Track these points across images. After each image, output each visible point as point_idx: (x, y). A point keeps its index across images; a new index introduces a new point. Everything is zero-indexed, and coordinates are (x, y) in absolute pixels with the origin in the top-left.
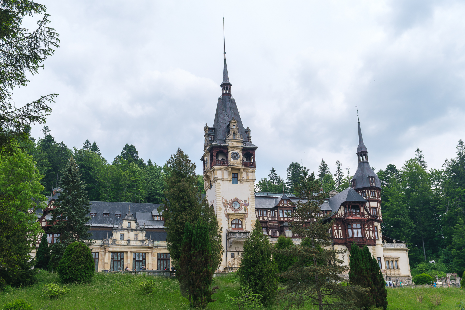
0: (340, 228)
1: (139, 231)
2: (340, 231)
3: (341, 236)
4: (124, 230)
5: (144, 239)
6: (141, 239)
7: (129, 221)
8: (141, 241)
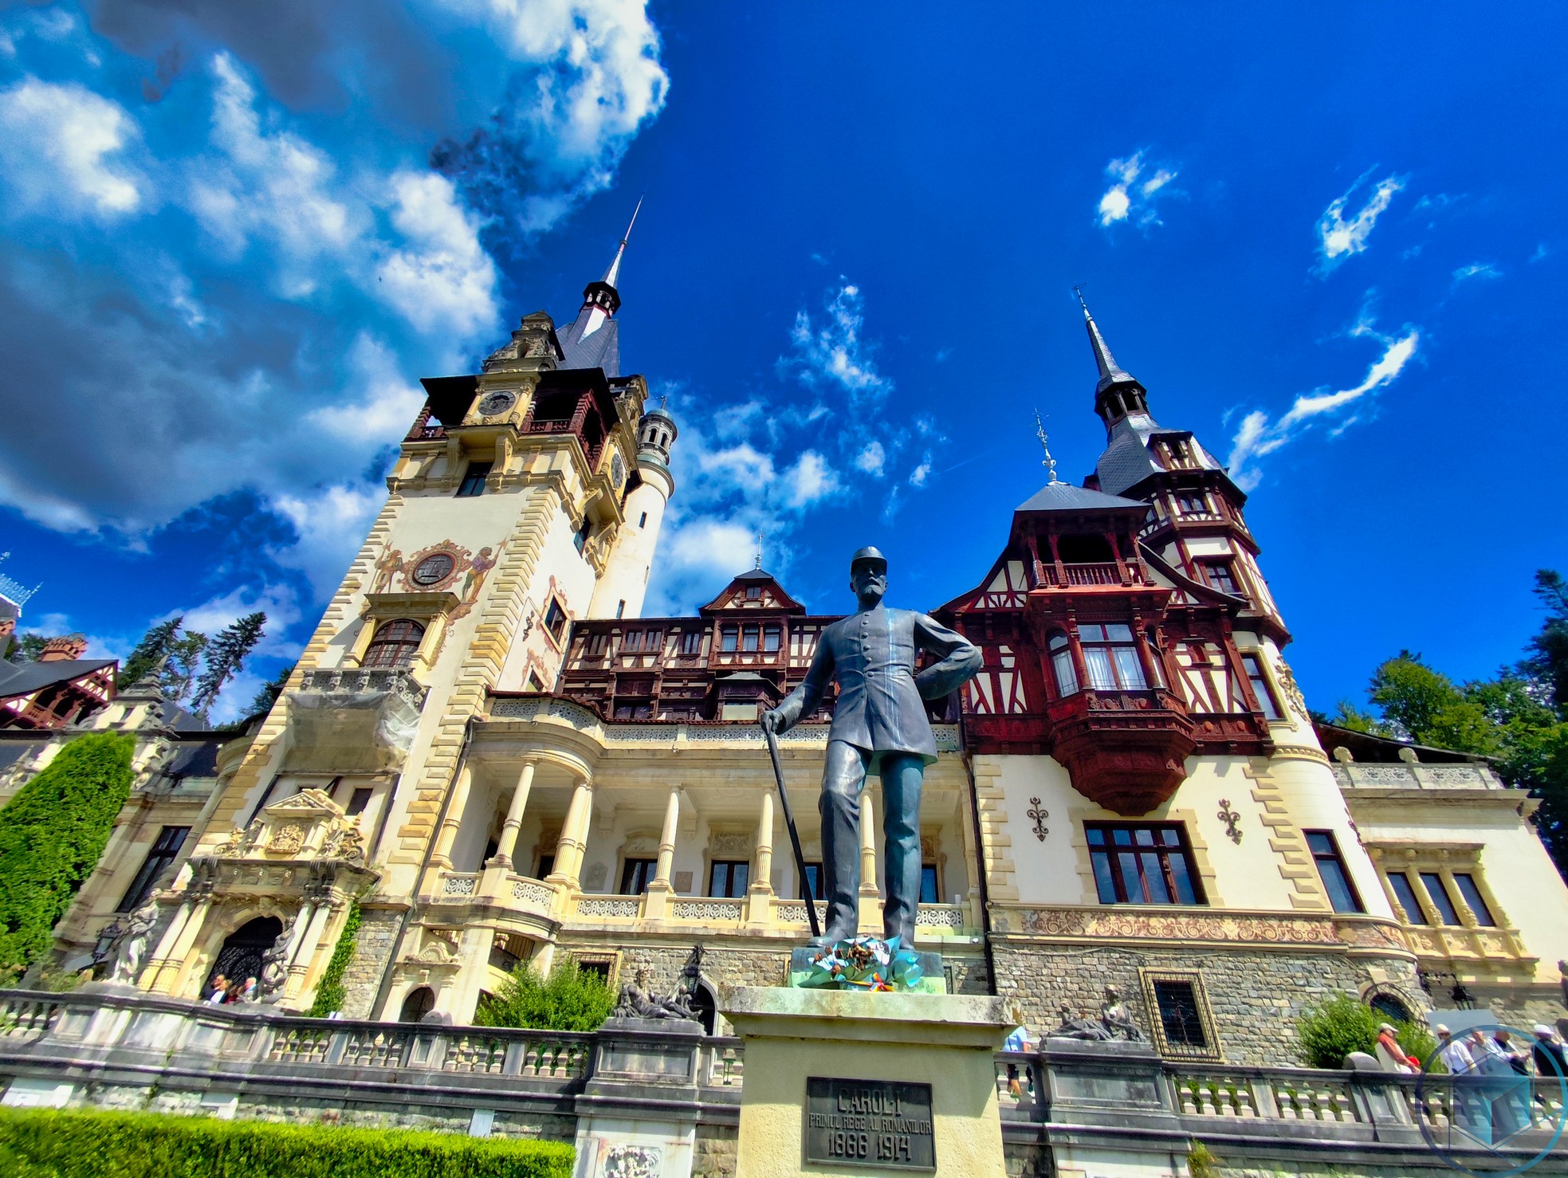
0: (1008, 662)
2: (1006, 680)
3: (1013, 699)
7: (133, 703)
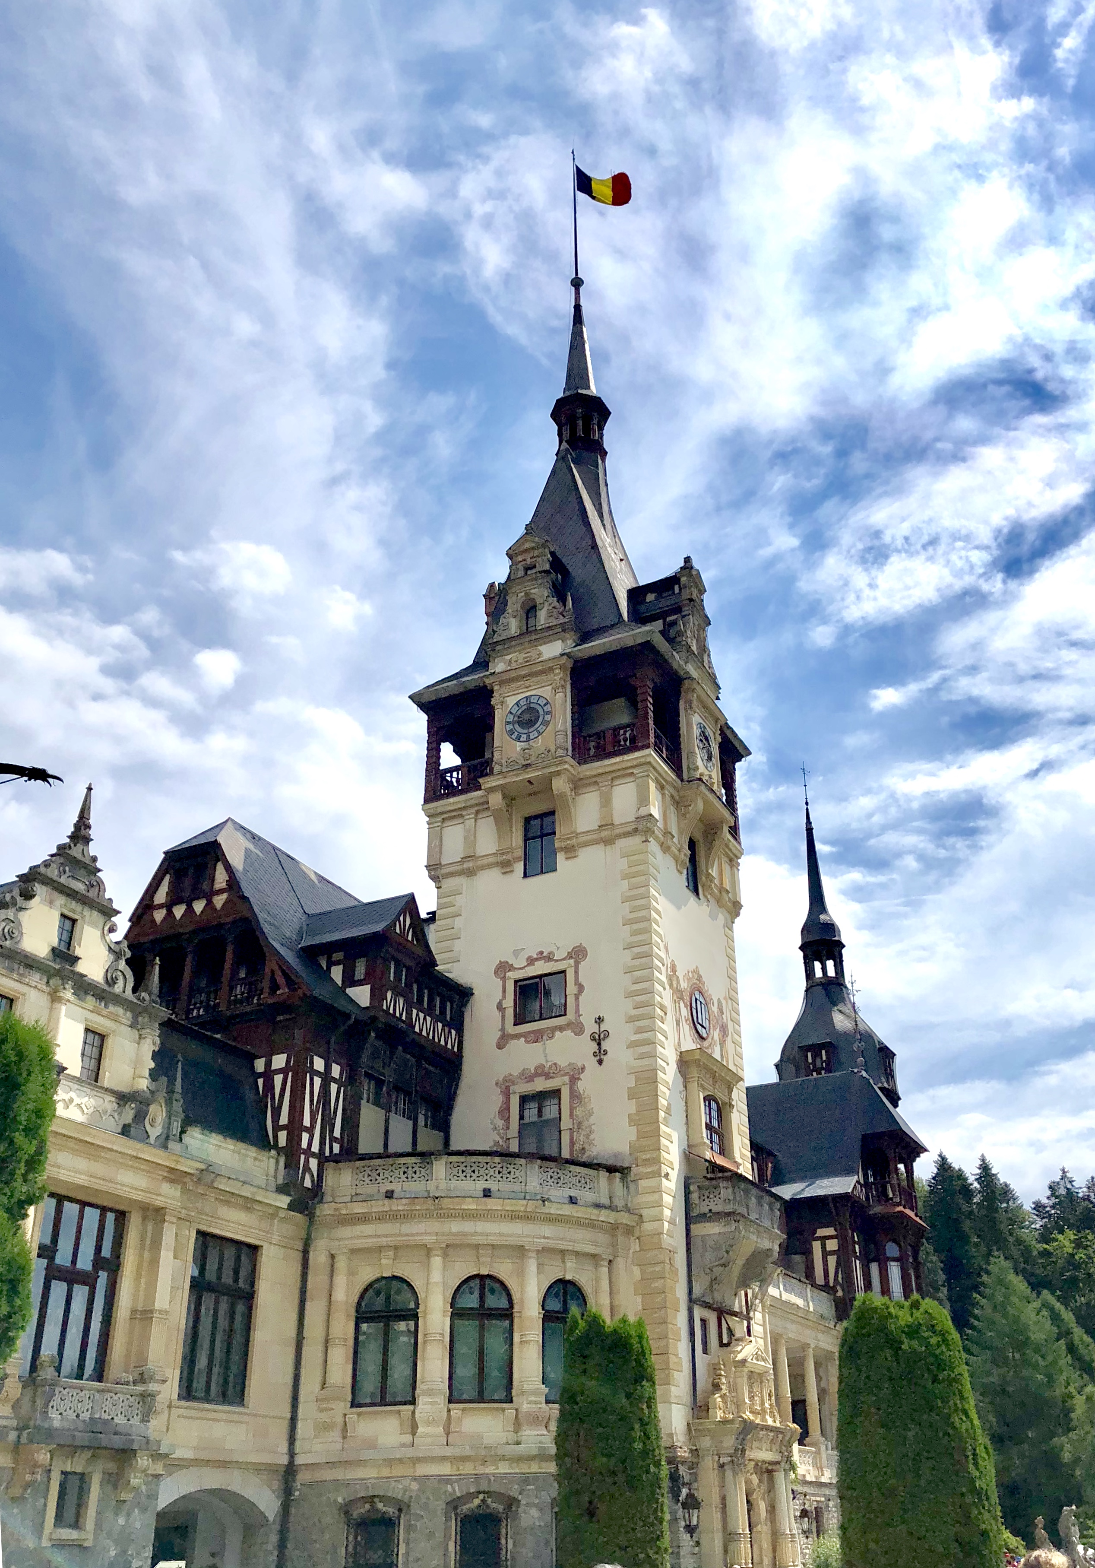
0: (857, 1250)
1: (120, 1011)
2: (857, 1265)
4: (29, 963)
5: (143, 1084)
6: (123, 1088)
7: (74, 904)
8: (123, 1098)
